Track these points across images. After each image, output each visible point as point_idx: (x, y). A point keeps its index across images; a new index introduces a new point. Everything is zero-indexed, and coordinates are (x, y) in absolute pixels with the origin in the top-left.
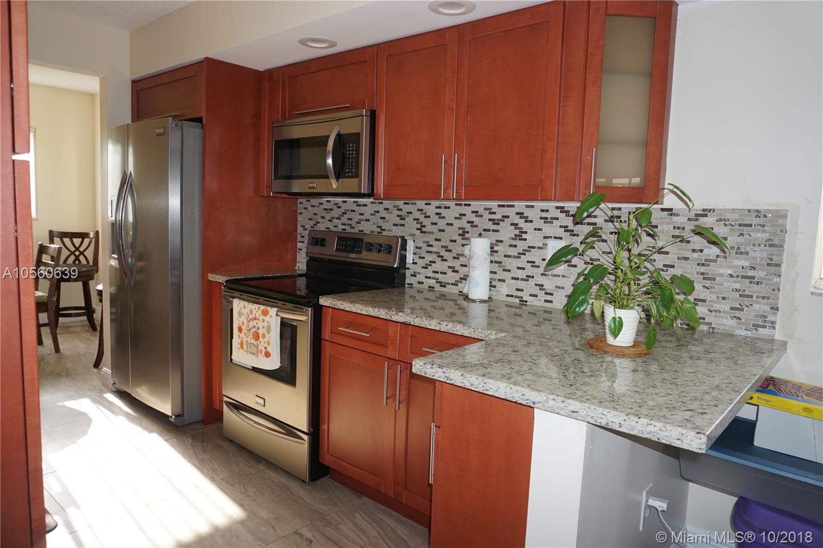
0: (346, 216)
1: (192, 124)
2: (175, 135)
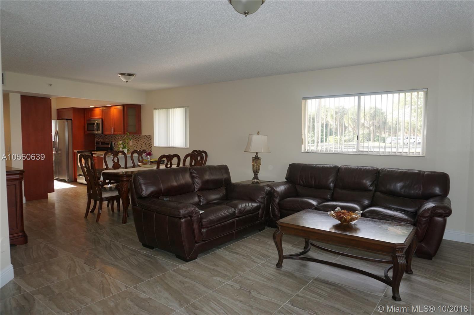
0: (104, 138)
1: (70, 120)
2: (66, 123)
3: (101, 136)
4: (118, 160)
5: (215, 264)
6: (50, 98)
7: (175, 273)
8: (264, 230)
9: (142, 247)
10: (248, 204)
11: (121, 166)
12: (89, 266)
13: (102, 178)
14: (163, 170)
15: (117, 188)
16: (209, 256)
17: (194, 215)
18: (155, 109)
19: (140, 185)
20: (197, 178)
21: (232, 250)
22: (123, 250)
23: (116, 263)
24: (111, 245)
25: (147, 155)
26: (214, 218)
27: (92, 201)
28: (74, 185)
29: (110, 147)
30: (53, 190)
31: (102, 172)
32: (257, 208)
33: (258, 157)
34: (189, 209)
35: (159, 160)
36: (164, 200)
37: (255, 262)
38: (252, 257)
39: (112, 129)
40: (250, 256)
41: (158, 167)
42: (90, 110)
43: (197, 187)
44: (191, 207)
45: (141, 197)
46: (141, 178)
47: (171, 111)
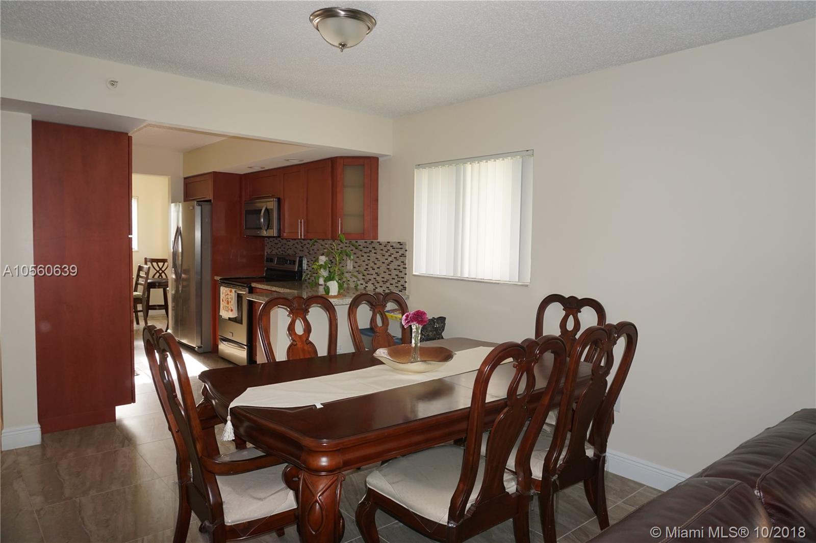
0: (284, 246)
1: (209, 203)
3: (276, 242)
4: (308, 329)
6: (127, 134)
18: (419, 166)
29: (296, 270)
30: (130, 397)
39: (301, 223)
47: (472, 168)
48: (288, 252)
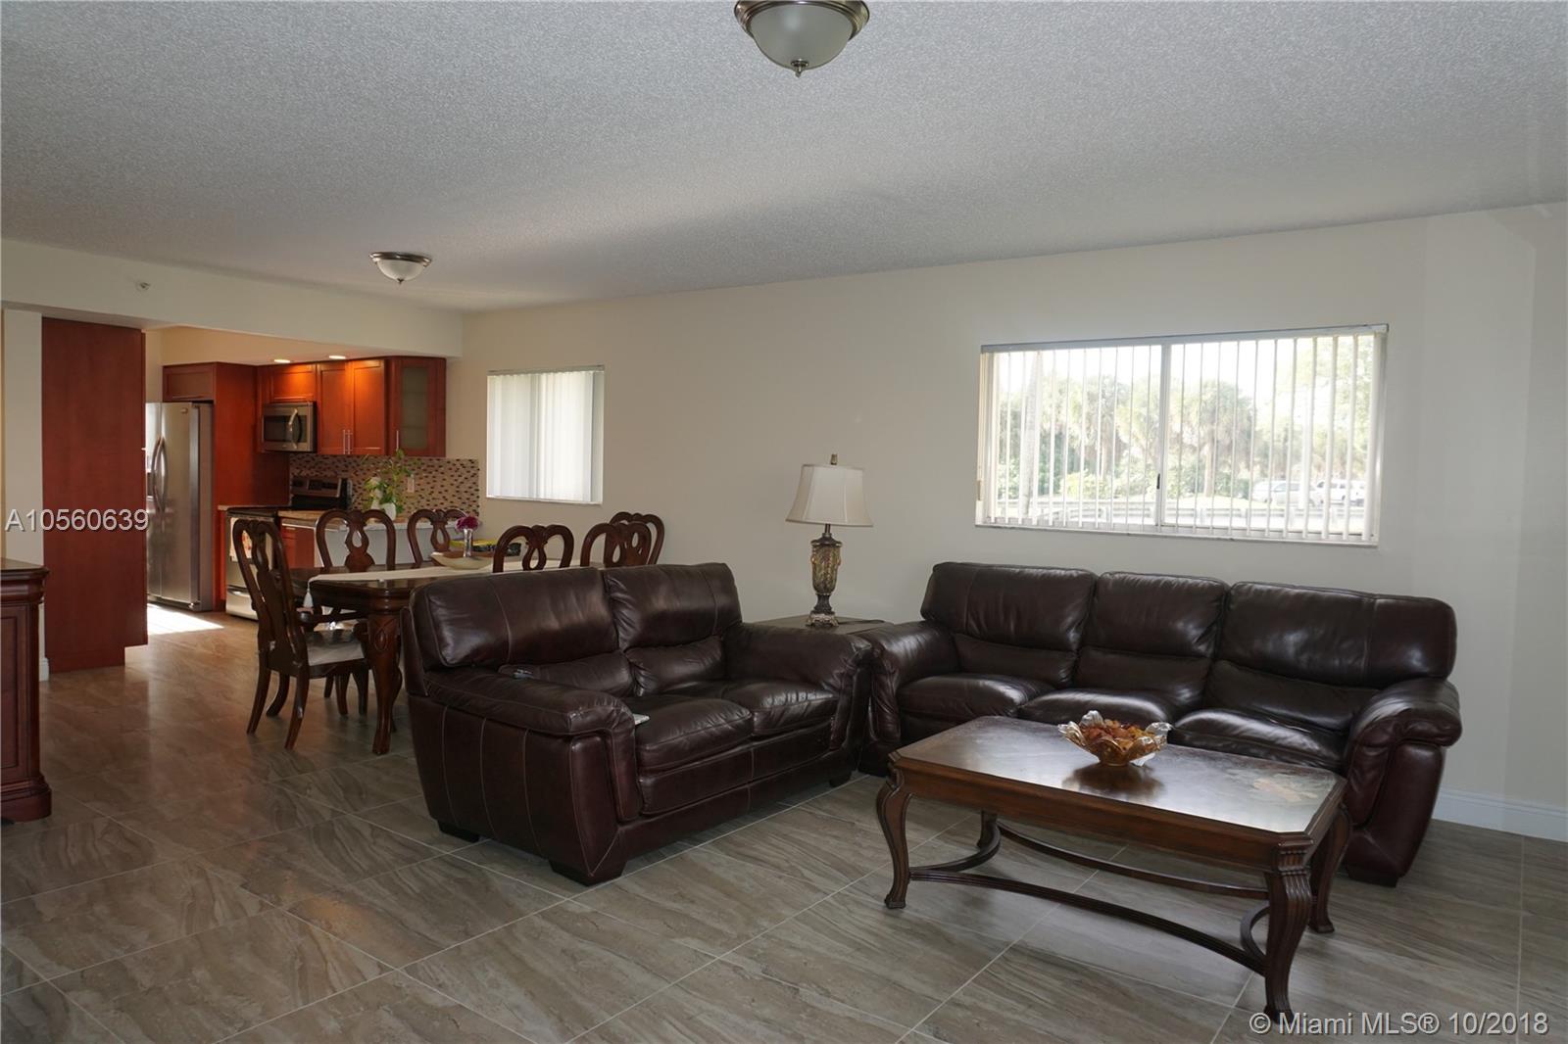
0: (319, 466)
1: (206, 405)
2: (194, 413)
3: (308, 459)
4: (365, 541)
5: (683, 897)
6: (140, 330)
7: (544, 923)
8: (849, 783)
9: (437, 833)
10: (794, 696)
11: (373, 563)
12: (258, 894)
13: (308, 601)
14: (513, 578)
15: (359, 635)
16: (663, 867)
17: (614, 729)
18: (493, 372)
19: (437, 626)
20: (627, 608)
21: (741, 850)
22: (375, 843)
23: (349, 887)
24: (333, 825)
25: (461, 526)
26: (681, 739)
27: (275, 677)
28: (215, 622)
29: (338, 496)
30: (142, 639)
31: (311, 580)
32: (827, 709)
33: (830, 539)
34: (599, 709)
35: (502, 544)
36: (514, 677)
37: (816, 890)
38: (806, 873)
39: (347, 436)
40: (800, 868)
41: (498, 567)
42: (276, 373)
43: (625, 636)
44: (605, 703)
45: (438, 668)
46: (438, 603)
47: (546, 379)
48: (325, 473)
